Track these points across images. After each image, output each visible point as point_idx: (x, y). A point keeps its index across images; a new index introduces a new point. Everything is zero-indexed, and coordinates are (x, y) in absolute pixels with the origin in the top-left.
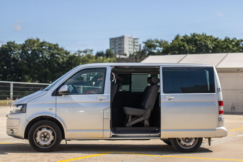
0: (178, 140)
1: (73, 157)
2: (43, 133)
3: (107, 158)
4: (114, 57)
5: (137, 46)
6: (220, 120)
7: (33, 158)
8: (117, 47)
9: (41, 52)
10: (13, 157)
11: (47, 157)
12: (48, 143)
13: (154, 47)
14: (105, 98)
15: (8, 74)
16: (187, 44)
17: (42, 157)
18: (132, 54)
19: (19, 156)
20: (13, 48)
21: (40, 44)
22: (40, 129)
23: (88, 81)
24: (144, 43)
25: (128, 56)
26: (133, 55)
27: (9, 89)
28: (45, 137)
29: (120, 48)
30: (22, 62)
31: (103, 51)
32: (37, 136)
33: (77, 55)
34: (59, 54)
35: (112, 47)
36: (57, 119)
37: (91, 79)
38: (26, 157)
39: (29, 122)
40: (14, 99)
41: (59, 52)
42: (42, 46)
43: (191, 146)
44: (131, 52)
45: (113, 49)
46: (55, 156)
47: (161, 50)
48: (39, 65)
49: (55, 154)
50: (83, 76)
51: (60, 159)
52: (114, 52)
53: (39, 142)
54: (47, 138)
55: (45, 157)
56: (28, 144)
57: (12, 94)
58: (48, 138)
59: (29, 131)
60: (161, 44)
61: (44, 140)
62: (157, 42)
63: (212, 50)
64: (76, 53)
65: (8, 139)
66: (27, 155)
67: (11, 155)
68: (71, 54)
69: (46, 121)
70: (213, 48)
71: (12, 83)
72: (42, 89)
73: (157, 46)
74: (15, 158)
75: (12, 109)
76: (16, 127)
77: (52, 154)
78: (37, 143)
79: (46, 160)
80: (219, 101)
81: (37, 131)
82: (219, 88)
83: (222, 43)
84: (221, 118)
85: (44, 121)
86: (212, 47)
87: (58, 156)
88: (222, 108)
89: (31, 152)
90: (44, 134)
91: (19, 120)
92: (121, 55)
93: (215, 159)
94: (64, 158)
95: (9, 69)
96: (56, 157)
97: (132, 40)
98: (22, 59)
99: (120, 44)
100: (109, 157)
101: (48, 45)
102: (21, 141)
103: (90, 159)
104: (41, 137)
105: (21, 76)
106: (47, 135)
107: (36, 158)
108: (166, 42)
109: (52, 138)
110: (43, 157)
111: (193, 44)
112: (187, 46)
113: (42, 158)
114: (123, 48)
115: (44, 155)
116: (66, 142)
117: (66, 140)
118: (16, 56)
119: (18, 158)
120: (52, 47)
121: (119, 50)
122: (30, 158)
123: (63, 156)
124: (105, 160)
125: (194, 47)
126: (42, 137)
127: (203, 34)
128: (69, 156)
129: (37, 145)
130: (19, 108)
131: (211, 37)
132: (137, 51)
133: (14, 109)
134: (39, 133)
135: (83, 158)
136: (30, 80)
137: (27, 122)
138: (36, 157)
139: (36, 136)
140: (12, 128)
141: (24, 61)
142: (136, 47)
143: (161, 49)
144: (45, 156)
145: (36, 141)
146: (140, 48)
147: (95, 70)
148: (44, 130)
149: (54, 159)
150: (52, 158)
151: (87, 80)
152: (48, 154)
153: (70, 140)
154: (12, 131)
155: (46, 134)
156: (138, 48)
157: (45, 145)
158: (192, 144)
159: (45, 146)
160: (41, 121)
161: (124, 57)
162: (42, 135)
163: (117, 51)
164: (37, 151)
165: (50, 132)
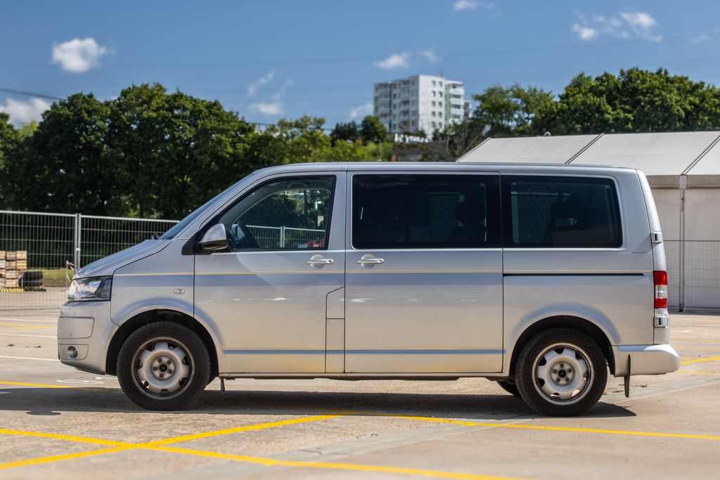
0: (536, 380)
1: (238, 423)
2: (159, 358)
3: (333, 428)
4: (388, 141)
5: (458, 107)
6: (657, 324)
7: (128, 426)
8: (396, 111)
9: (169, 124)
10: (74, 421)
11: (168, 422)
12: (173, 384)
13: (507, 110)
14: (330, 261)
15: (70, 192)
16: (609, 102)
17: (154, 423)
18: (441, 131)
19: (90, 420)
20: (85, 115)
21: (167, 102)
22: (151, 347)
23: (308, 211)
24: (477, 98)
25: (430, 137)
26: (443, 135)
27: (70, 234)
28: (163, 368)
29: (406, 113)
30: (112, 155)
31: (354, 123)
32: (142, 366)
33: (276, 135)
34: (222, 131)
35: (382, 110)
36: (197, 318)
37: (316, 207)
38: (111, 423)
39: (120, 327)
40: (84, 263)
41: (225, 127)
42: (171, 109)
43: (573, 397)
44: (438, 127)
45: (385, 115)
46: (191, 422)
47: (528, 118)
48: (160, 165)
49: (191, 415)
50: (294, 199)
51: (203, 429)
52: (387, 126)
53: (147, 384)
54: (170, 372)
55: (162, 423)
56: (117, 390)
57: (78, 249)
58: (173, 373)
59: (120, 353)
60: (530, 100)
61: (161, 378)
62: (518, 95)
63: (686, 121)
64: (273, 129)
65: (63, 376)
66: (113, 417)
67: (70, 416)
68: (260, 130)
69: (166, 323)
70: (688, 113)
71: (78, 218)
72: (157, 236)
73: (516, 108)
74: (81, 424)
75: (74, 291)
76: (85, 341)
77: (182, 415)
78: (141, 384)
79: (165, 431)
80: (654, 272)
81: (142, 351)
82: (656, 235)
83: (713, 99)
84: (660, 319)
85: (162, 323)
86: (683, 114)
87: (199, 422)
88: (663, 292)
89: (126, 409)
90: (160, 361)
91: (91, 320)
92: (409, 134)
93: (635, 433)
94: (214, 425)
95: (73, 176)
96: (191, 424)
97: (443, 90)
98: (111, 146)
99: (406, 103)
100: (339, 426)
101: (190, 106)
102: (100, 381)
103: (284, 428)
104: (153, 369)
105: (108, 198)
106: (169, 362)
107: (135, 425)
108: (545, 97)
109: (182, 371)
110: (157, 423)
111: (625, 103)
112: (609, 108)
113: (152, 426)
114: (416, 113)
115: (159, 418)
116: (222, 382)
117: (222, 378)
118: (93, 137)
119: (87, 423)
120: (200, 112)
121: (403, 118)
122: (120, 426)
123: (213, 421)
124: (326, 431)
125: (629, 112)
126: (155, 369)
127: (659, 72)
128: (227, 421)
129: (141, 389)
130: (93, 288)
131: (682, 80)
132: (455, 124)
133: (79, 289)
134: (147, 358)
135: (266, 426)
136: (135, 209)
137: (113, 327)
138: (137, 424)
139: (138, 365)
140: (71, 342)
141: (119, 152)
142: (454, 111)
143: (530, 118)
144: (162, 420)
145: (139, 380)
146: (466, 115)
147: (307, 183)
148: (162, 349)
149: (187, 427)
150: (180, 427)
151: (306, 212)
152: (171, 415)
153: (233, 378)
154: (71, 352)
155: (165, 360)
156: (461, 112)
157: (162, 390)
158: (576, 392)
159: (165, 392)
160: (153, 324)
161: (416, 139)
162: (157, 364)
163: (396, 121)
164: (141, 406)
165: (177, 356)
